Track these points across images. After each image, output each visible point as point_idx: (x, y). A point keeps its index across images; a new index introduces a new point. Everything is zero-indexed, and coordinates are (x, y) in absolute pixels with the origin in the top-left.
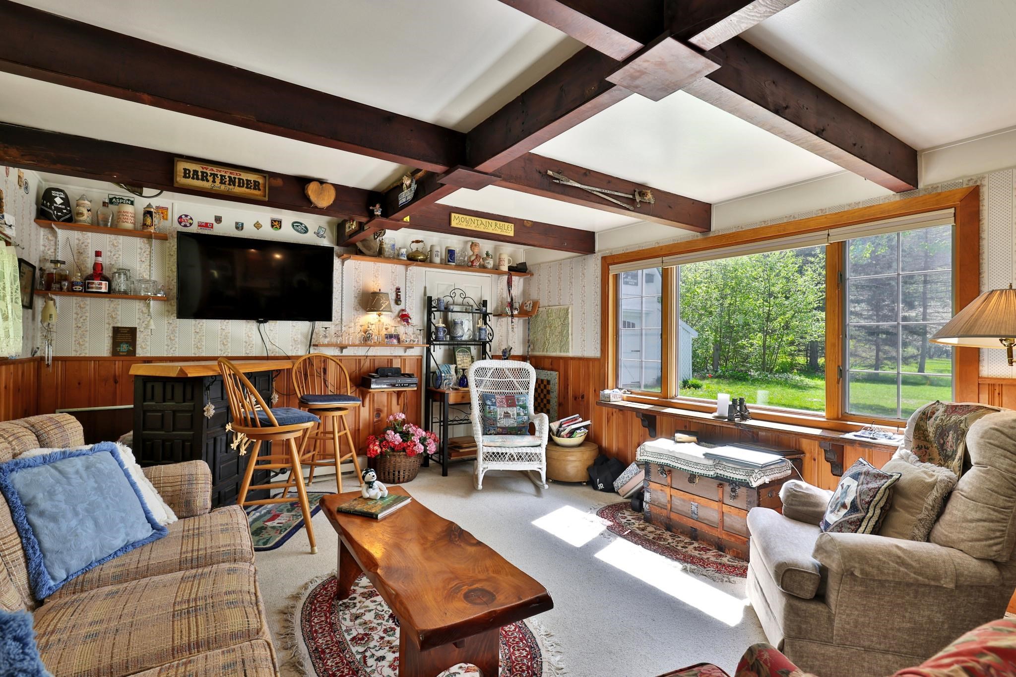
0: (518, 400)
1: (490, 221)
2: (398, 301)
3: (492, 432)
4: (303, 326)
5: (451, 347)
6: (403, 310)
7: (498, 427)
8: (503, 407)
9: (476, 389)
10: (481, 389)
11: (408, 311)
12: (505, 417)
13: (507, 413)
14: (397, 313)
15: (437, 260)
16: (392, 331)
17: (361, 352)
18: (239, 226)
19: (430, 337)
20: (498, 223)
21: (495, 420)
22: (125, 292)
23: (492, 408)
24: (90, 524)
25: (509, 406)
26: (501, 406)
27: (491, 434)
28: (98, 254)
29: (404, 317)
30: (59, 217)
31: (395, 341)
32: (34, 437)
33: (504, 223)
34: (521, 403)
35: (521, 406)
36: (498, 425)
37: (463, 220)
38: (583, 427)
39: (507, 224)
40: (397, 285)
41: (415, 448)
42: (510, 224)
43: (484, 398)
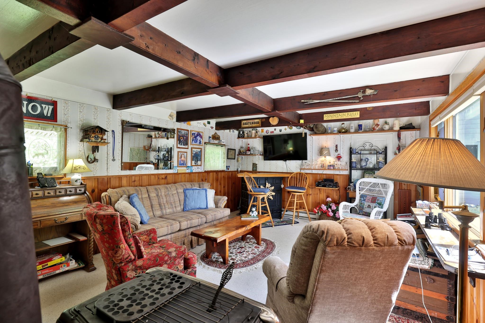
0: (378, 200)
1: (344, 113)
2: (336, 150)
3: (361, 213)
4: (299, 162)
5: (363, 171)
6: (339, 154)
7: (363, 212)
8: (369, 202)
9: (359, 192)
10: (362, 192)
11: (342, 155)
12: (368, 207)
13: (370, 205)
14: (336, 156)
15: (352, 130)
16: (332, 163)
17: (320, 172)
18: (280, 131)
19: (351, 167)
20: (349, 113)
21: (363, 208)
22: (253, 154)
23: (363, 201)
24: (194, 202)
25: (372, 202)
26: (367, 202)
27: (360, 214)
28: (249, 144)
29: (339, 158)
30: (241, 137)
31: (332, 168)
32: (198, 186)
33: (352, 112)
34: (379, 202)
35: (378, 203)
36: (364, 211)
37: (329, 116)
38: (407, 221)
39: (354, 112)
40: (336, 144)
41: (329, 213)
42: (357, 112)
43: (362, 196)
